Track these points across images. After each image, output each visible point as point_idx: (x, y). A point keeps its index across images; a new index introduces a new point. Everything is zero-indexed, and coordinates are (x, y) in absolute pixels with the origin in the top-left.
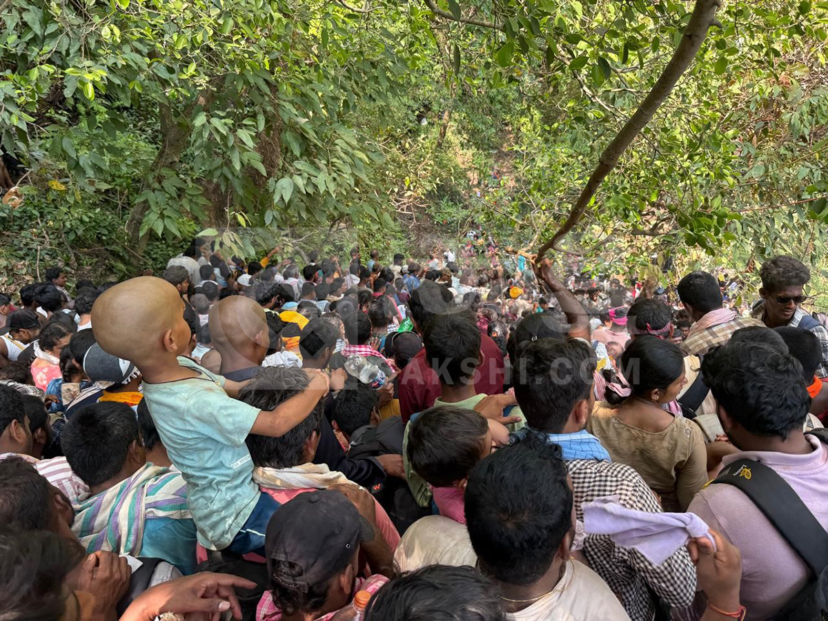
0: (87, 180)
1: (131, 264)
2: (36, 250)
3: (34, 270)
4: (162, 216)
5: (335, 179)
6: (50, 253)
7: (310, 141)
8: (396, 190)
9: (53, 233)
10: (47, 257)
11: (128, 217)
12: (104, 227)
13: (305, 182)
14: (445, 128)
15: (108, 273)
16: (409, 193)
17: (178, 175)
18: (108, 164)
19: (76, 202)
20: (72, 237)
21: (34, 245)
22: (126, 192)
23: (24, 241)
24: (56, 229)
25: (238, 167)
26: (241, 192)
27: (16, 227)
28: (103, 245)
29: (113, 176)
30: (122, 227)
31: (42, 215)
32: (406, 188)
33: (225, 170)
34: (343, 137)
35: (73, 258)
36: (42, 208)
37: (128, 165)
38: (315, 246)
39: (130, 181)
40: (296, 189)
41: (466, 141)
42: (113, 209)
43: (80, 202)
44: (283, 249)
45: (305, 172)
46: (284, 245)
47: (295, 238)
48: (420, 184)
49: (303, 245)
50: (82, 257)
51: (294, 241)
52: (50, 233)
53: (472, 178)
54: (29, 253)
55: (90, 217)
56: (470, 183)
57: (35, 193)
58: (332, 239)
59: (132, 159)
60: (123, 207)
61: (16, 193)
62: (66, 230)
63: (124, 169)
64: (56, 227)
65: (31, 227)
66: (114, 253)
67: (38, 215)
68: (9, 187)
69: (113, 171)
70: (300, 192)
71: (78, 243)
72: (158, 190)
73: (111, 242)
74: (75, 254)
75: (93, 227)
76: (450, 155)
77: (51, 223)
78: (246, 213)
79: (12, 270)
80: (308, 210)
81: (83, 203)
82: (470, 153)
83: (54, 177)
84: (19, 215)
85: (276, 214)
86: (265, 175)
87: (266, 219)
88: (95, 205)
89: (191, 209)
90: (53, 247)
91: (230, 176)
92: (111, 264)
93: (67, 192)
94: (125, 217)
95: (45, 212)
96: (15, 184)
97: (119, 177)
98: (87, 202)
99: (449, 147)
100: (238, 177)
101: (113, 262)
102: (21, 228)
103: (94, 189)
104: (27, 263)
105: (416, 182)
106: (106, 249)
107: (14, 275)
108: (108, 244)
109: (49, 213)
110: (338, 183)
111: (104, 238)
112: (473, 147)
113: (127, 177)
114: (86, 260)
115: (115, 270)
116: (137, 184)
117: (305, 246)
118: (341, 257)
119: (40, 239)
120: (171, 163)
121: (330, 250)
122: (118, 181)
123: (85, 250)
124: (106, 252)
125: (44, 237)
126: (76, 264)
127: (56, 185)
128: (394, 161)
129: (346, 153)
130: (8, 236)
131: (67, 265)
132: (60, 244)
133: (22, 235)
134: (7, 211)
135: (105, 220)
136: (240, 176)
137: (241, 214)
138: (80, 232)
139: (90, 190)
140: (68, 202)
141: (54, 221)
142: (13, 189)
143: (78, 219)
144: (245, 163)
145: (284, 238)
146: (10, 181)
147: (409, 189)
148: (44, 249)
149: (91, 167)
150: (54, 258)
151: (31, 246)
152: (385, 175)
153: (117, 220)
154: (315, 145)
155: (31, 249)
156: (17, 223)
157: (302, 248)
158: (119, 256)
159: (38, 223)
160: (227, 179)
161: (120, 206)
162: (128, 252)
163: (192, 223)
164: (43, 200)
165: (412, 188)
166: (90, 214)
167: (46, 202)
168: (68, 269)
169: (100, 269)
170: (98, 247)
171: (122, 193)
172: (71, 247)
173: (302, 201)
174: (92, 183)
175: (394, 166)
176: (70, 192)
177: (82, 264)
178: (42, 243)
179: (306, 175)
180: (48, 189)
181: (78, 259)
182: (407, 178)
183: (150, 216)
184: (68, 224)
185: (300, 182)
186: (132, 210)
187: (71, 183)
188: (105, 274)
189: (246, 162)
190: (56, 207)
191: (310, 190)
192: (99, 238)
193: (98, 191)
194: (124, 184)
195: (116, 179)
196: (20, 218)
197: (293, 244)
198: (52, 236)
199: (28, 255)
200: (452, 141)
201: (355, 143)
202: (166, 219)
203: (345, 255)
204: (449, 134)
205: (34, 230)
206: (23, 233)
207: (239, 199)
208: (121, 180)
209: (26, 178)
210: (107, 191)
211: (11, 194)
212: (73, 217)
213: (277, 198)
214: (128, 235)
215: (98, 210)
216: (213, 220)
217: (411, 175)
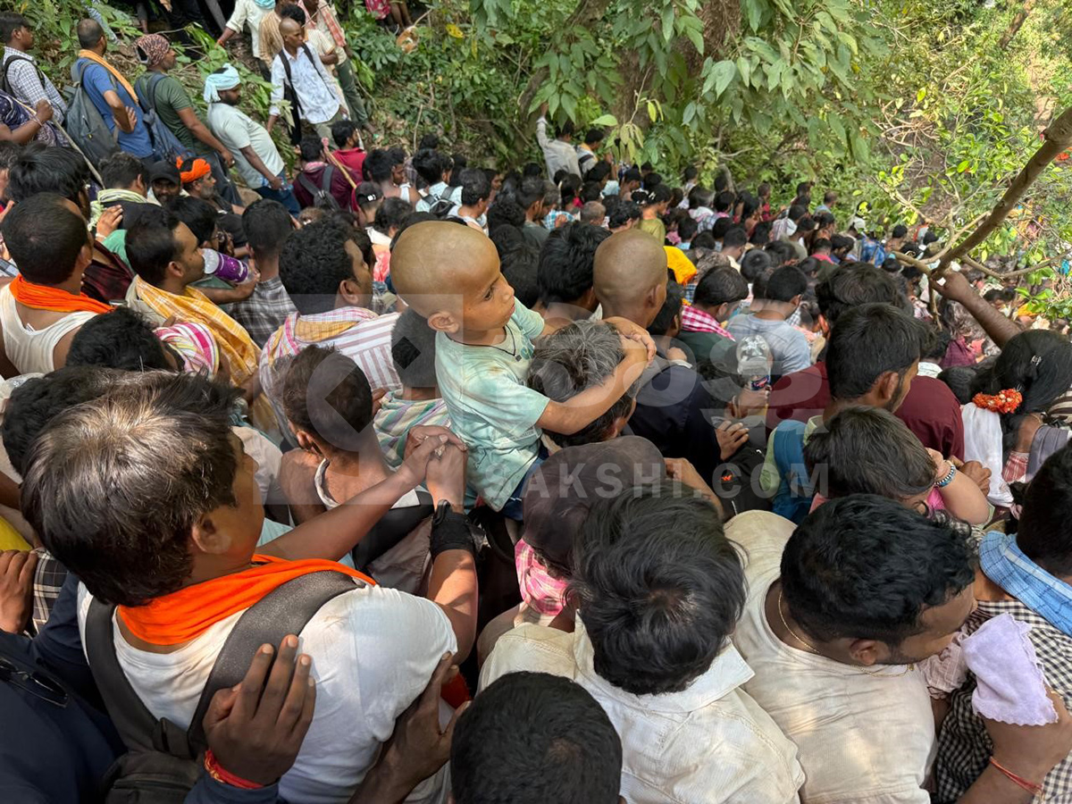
0: (488, 29)
1: (515, 149)
2: (418, 109)
3: (411, 134)
4: (560, 90)
5: (795, 73)
6: (432, 115)
7: (779, 9)
8: (899, 105)
9: (439, 92)
10: (428, 121)
11: (525, 86)
12: (496, 94)
13: (753, 69)
14: (1024, 16)
15: (487, 154)
16: (919, 113)
17: (596, 39)
18: (517, 11)
19: (471, 55)
20: (458, 99)
21: (418, 103)
22: (530, 51)
23: (408, 95)
24: (445, 87)
25: (668, 35)
26: (663, 73)
27: (403, 77)
28: (489, 117)
29: (520, 28)
30: (515, 98)
31: (433, 69)
32: (916, 104)
33: (652, 39)
34: (831, 10)
35: (454, 127)
36: (435, 58)
37: (540, 16)
38: (750, 168)
39: (537, 38)
40: (738, 79)
41: (1053, 43)
42: (510, 72)
43: (475, 56)
44: (704, 164)
45: (758, 54)
46: (707, 158)
47: (726, 152)
48: (943, 103)
49: (734, 163)
50: (464, 128)
51: (723, 155)
52: (437, 90)
53: (1041, 109)
54: (410, 112)
55: (482, 79)
56: (1036, 116)
57: (430, 37)
58: (778, 163)
59: (548, 8)
60: (523, 73)
61: (411, 35)
62: (454, 90)
63: (535, 20)
64: (445, 84)
65: (418, 80)
66: (499, 130)
67: (429, 66)
68: (406, 24)
69: (521, 22)
70: (741, 83)
71: (464, 109)
72: (564, 54)
73: (498, 114)
74: (457, 123)
75: (484, 92)
76: (1017, 64)
77: (440, 79)
78: (661, 102)
79: (390, 128)
80: (746, 112)
81: (479, 58)
82: (1053, 65)
83: (455, 21)
84: (409, 62)
85: (701, 109)
86: (701, 52)
87: (685, 115)
88: (490, 64)
89: (596, 86)
90: (437, 109)
91: (655, 48)
92: (492, 143)
93: (463, 41)
94: (522, 85)
95: (437, 64)
96: (414, 22)
97: (526, 31)
98: (483, 58)
99: (1020, 49)
100: (665, 50)
101: (495, 141)
102: (409, 79)
103: (494, 42)
104: (406, 124)
105: (935, 97)
106: (492, 123)
107: (391, 134)
108: (495, 117)
109: (441, 65)
110: (799, 79)
111: (492, 107)
112: (1064, 56)
113: (536, 33)
114: (467, 132)
115: (495, 152)
116: (544, 42)
117: (737, 165)
118: (784, 191)
119: (425, 96)
120: (591, 20)
121: (771, 180)
122: (524, 35)
123: (469, 119)
124: (489, 126)
125: (429, 94)
126: (455, 136)
127: (455, 31)
128: (911, 59)
129: (828, 34)
130: (394, 86)
131: (447, 134)
132: (444, 107)
133: (408, 87)
134: (398, 55)
135: (498, 85)
136: (668, 50)
137: (654, 103)
138: (468, 95)
139: (490, 42)
140: (462, 54)
141: (443, 77)
142: (409, 29)
143: (467, 78)
144: (680, 33)
145: (710, 149)
146: (408, 18)
147: (920, 107)
148: (427, 109)
149: (495, 12)
150: (435, 123)
151: (413, 103)
152: (889, 80)
153: (511, 87)
154: (784, 16)
155: (412, 107)
156: (405, 73)
157: (731, 167)
158: (504, 134)
159: (426, 76)
160: (650, 51)
161: (519, 71)
162: (515, 132)
163: (597, 107)
164: (438, 48)
165: (925, 107)
166: (483, 75)
167: (440, 51)
168: (446, 140)
169: (480, 148)
170: (484, 119)
171: (525, 53)
172: (456, 113)
173: (741, 97)
174: (493, 34)
175: (908, 67)
176: (467, 41)
177: (462, 137)
178: (426, 101)
179: (757, 60)
180: (446, 35)
181: (459, 129)
182: (923, 89)
183: (546, 88)
184: (457, 84)
185: (746, 68)
186: (532, 77)
187: (471, 31)
188: (484, 155)
189: (681, 29)
190: (449, 60)
191: (757, 83)
192: (487, 107)
193: (498, 45)
194: (530, 41)
195: (523, 33)
196: (410, 67)
197: (720, 159)
198: (437, 95)
199: (409, 113)
200: (1029, 40)
201: (846, 20)
202: (564, 95)
203: (790, 190)
204: (1026, 28)
205: (422, 84)
206: (410, 86)
207: (660, 82)
208: (528, 35)
209: (426, 18)
210: (509, 47)
211: (406, 35)
212: (464, 74)
213: (707, 87)
214: (519, 108)
215: (493, 71)
216: (625, 108)
217: (932, 86)
